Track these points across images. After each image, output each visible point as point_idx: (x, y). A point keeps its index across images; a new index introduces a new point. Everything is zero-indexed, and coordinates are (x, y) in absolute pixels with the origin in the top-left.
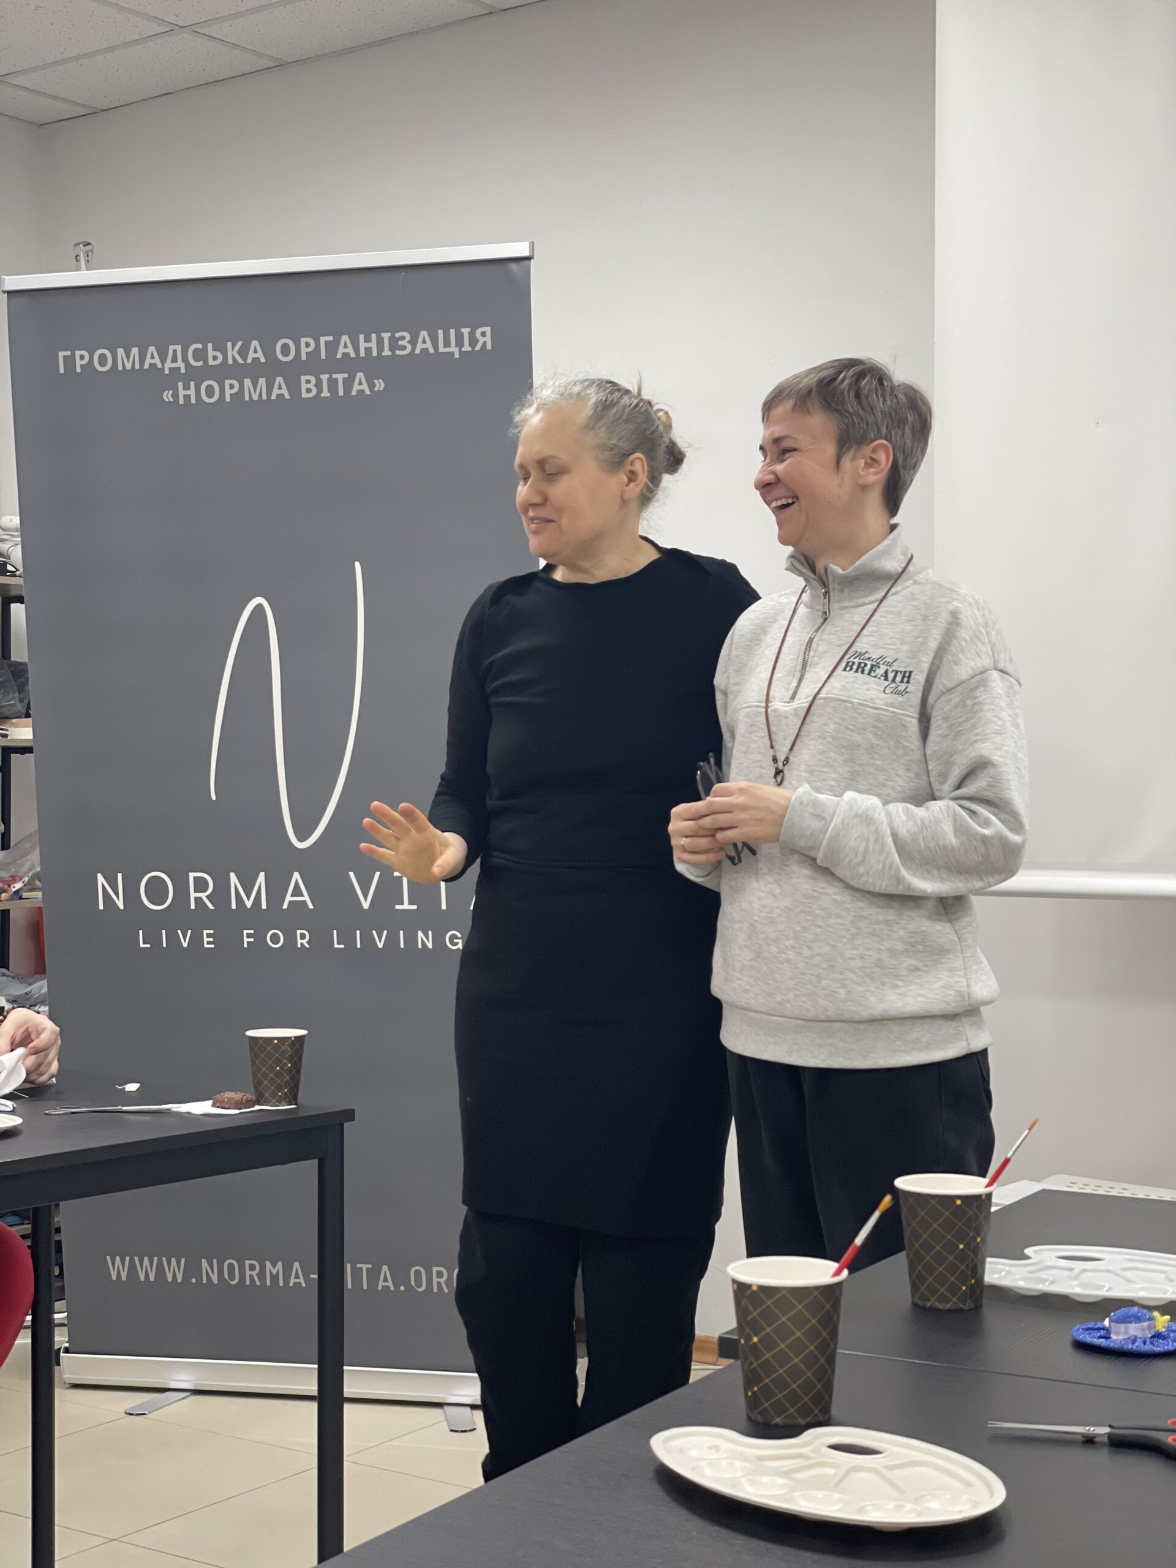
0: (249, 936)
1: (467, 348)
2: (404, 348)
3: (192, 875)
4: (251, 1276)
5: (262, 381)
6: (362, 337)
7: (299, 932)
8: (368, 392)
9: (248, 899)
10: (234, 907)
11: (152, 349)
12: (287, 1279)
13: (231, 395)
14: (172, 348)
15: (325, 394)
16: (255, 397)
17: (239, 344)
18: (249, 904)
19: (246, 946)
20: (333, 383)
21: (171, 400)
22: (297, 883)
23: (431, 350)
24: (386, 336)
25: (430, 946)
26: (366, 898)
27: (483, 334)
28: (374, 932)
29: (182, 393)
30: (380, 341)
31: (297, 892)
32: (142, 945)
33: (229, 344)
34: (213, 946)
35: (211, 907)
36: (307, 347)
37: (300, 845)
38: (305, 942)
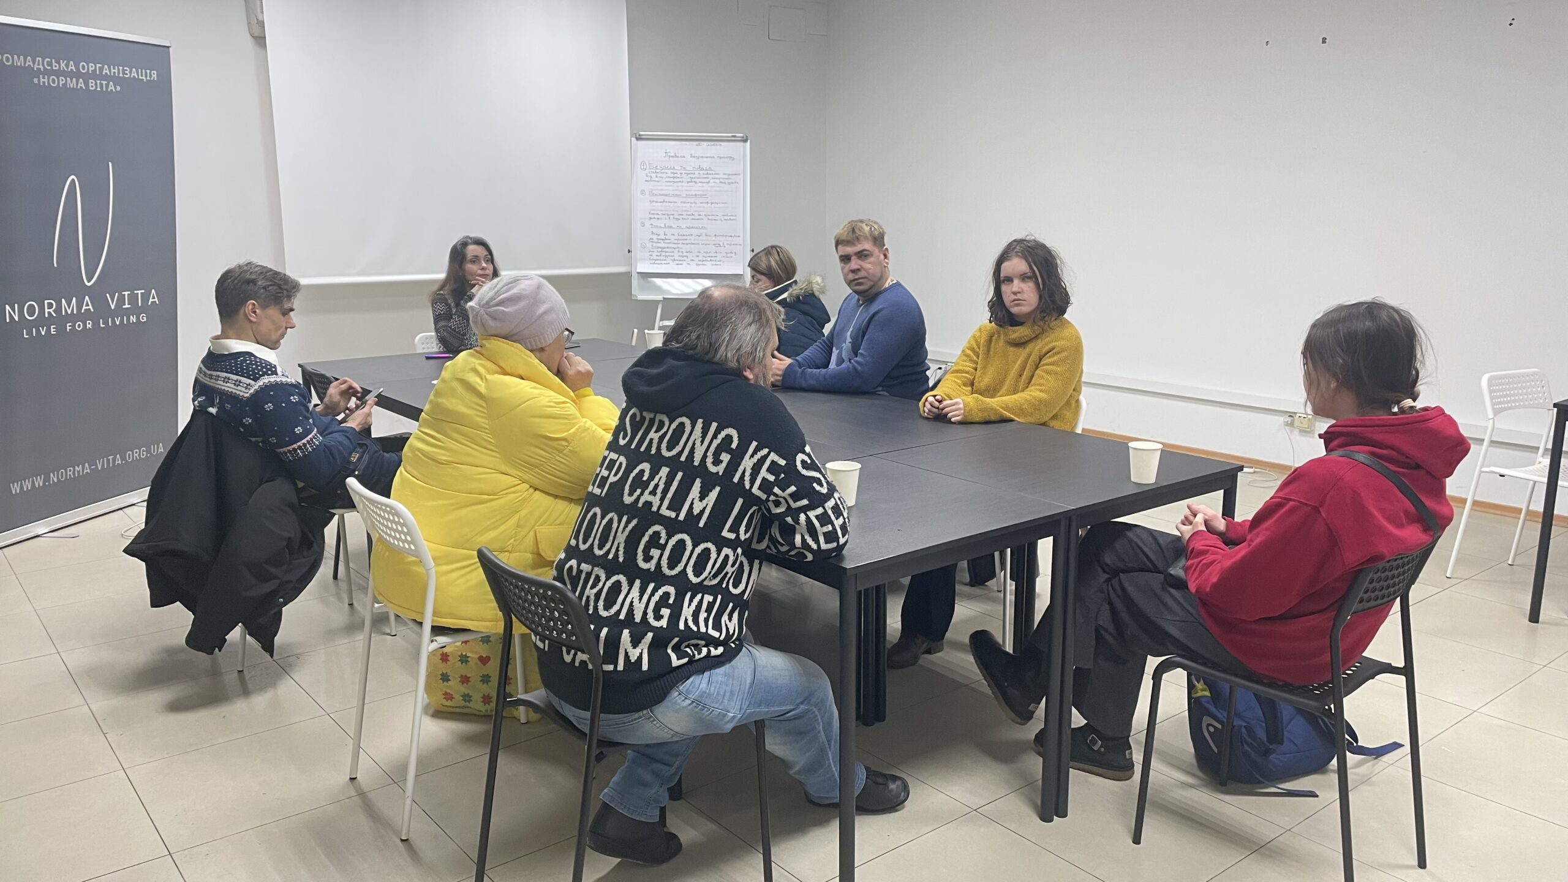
0: (70, 326)
1: (149, 78)
2: (127, 74)
3: (46, 302)
4: (70, 475)
5: (74, 80)
7: (88, 322)
8: (114, 90)
9: (69, 309)
10: (64, 314)
11: (29, 58)
12: (83, 471)
13: (63, 84)
14: (37, 59)
15: (99, 89)
16: (72, 87)
17: (65, 62)
18: (69, 312)
19: (68, 330)
20: (101, 85)
21: (37, 82)
22: (87, 301)
23: (137, 77)
24: (121, 68)
25: (135, 321)
26: (113, 303)
28: (116, 319)
29: (42, 80)
30: (119, 70)
31: (87, 305)
32: (25, 336)
33: (61, 61)
34: (55, 333)
35: (54, 315)
36: (90, 66)
37: (89, 284)
38: (90, 326)
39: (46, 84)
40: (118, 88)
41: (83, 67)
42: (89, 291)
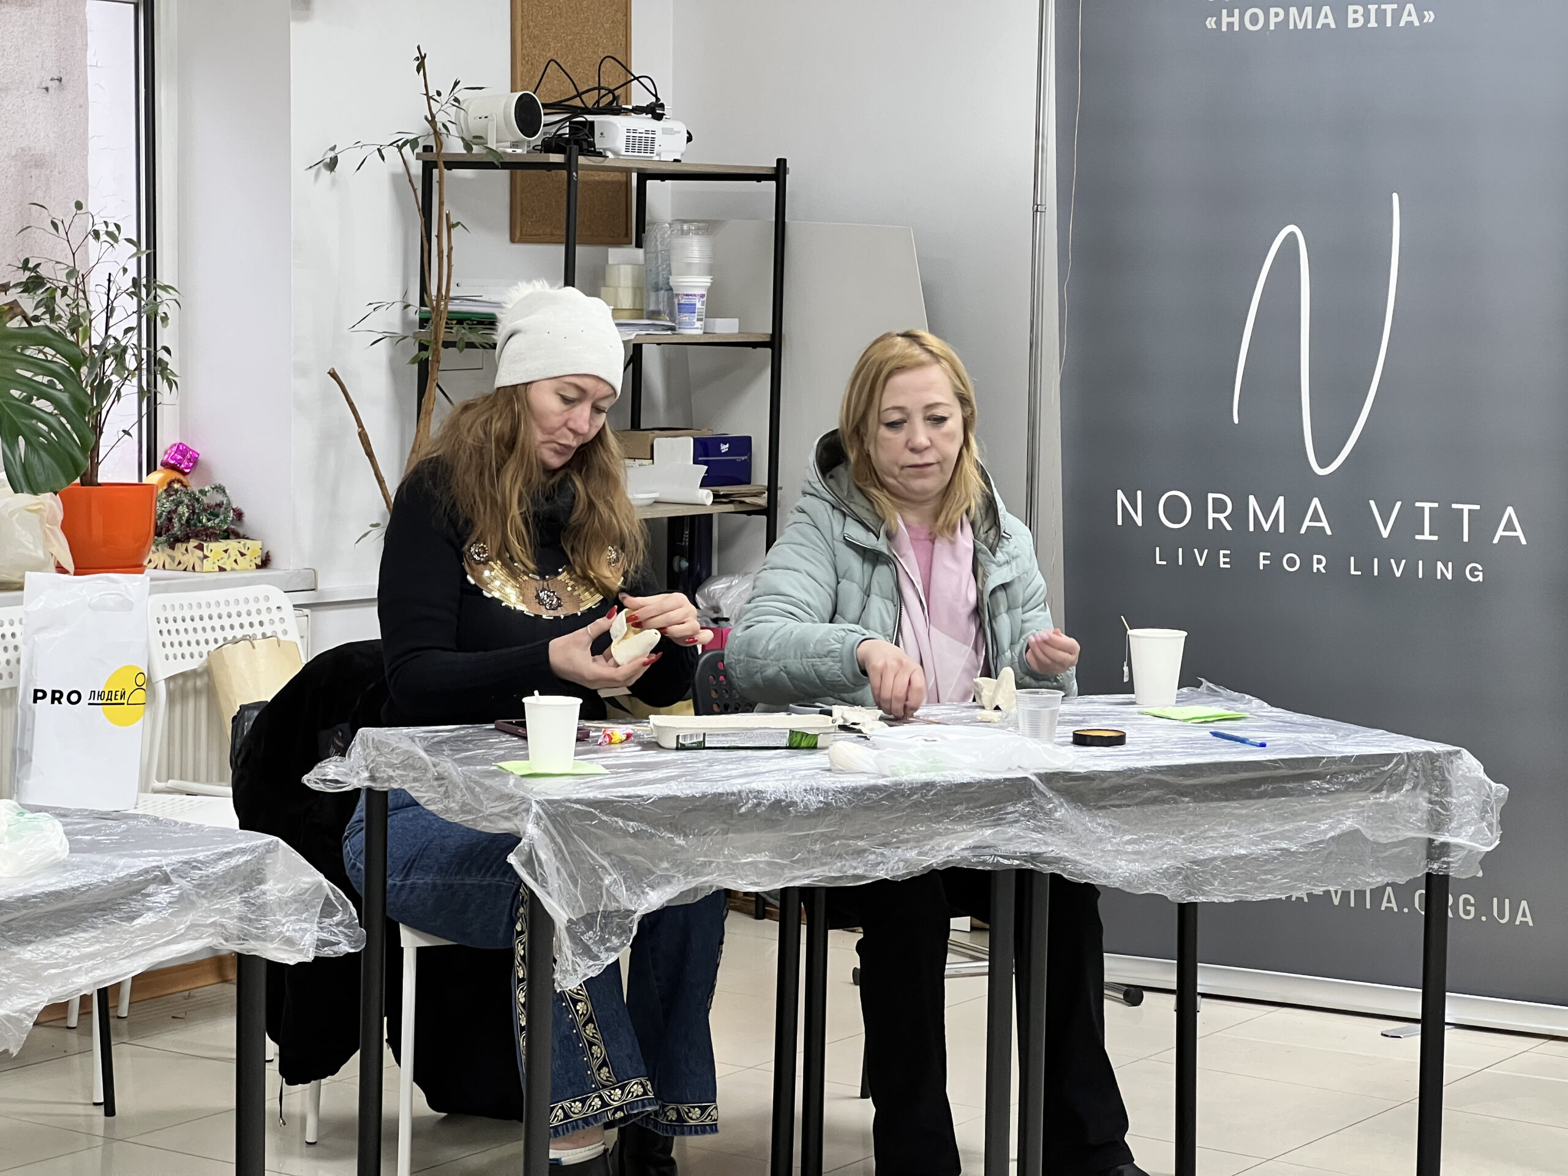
0: (1265, 558)
3: (1211, 496)
5: (1308, 10)
7: (1315, 557)
8: (1417, 23)
10: (1251, 529)
13: (1276, 23)
16: (1300, 26)
18: (1266, 527)
19: (1261, 567)
20: (1381, 15)
21: (1214, 27)
22: (1316, 508)
25: (1449, 576)
28: (1392, 561)
29: (1225, 20)
31: (1316, 517)
32: (1158, 562)
34: (1228, 566)
35: (1229, 528)
37: (1320, 472)
38: (1321, 567)
39: (1236, 28)
40: (1430, 17)
42: (1319, 487)
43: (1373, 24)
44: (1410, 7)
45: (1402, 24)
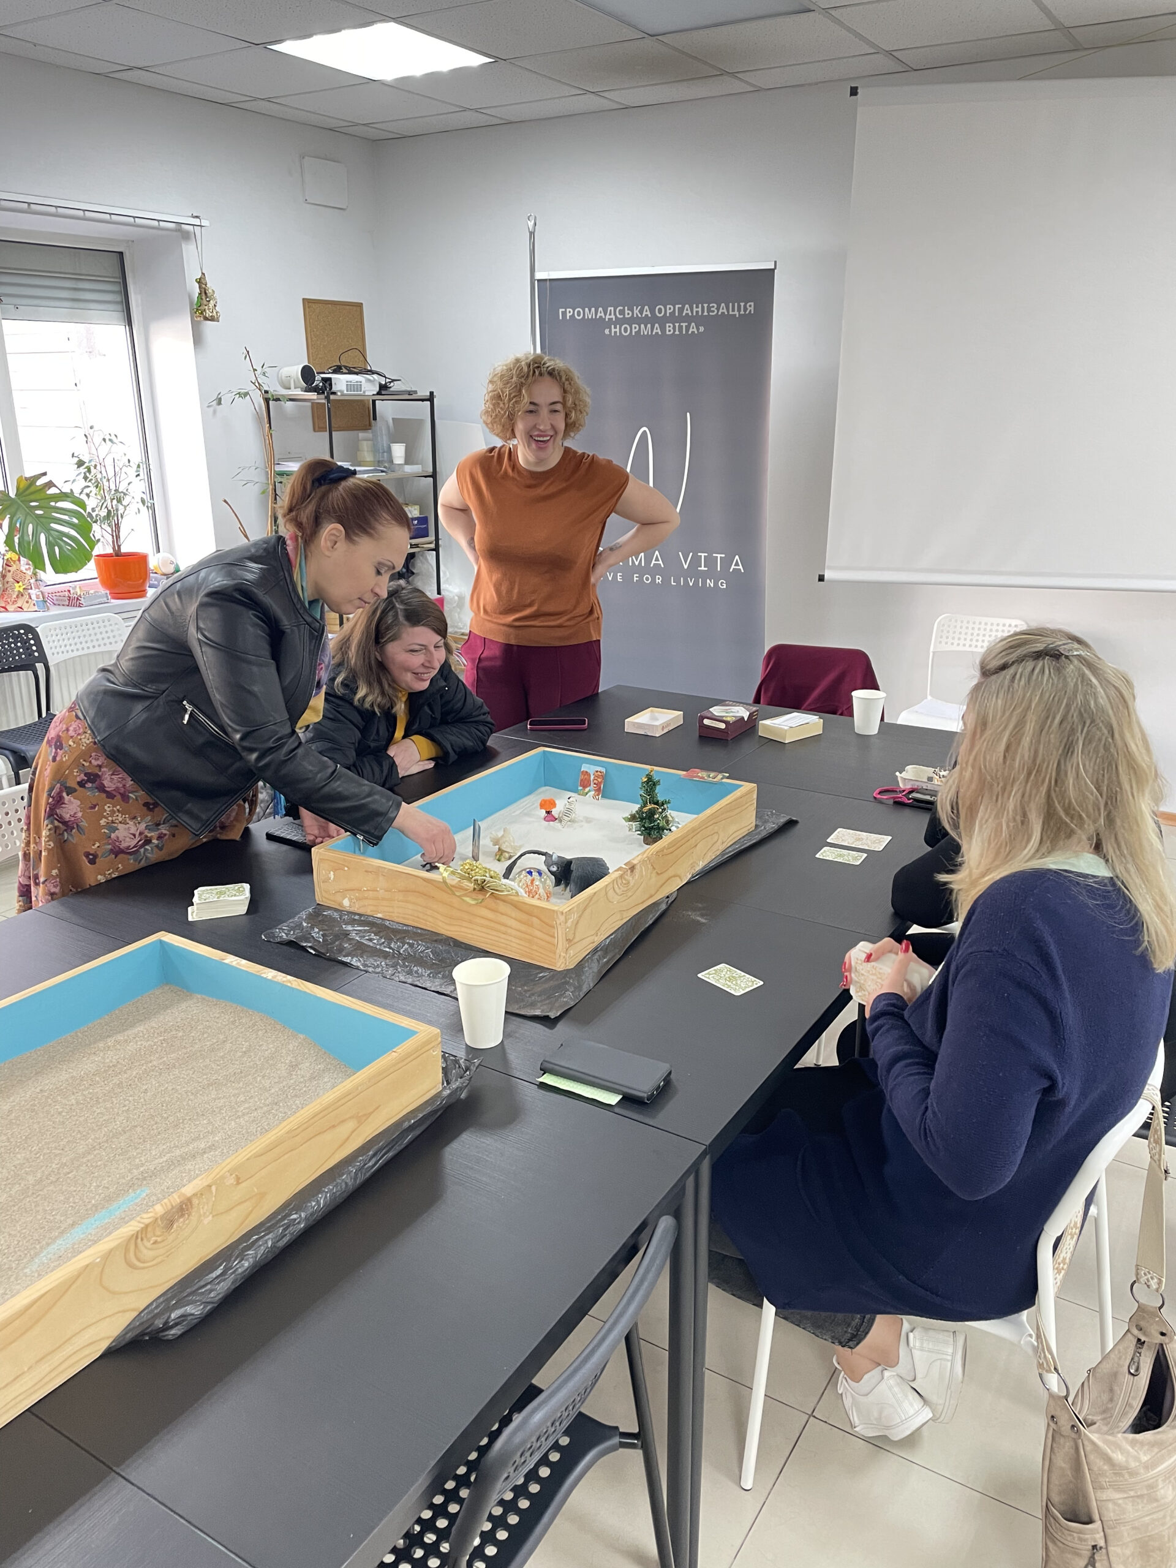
1: (742, 312)
2: (713, 311)
5: (649, 326)
6: (695, 305)
7: (657, 577)
8: (696, 332)
11: (599, 309)
13: (635, 332)
14: (609, 308)
16: (645, 334)
17: (640, 307)
19: (635, 581)
20: (681, 328)
21: (609, 333)
22: (657, 556)
23: (726, 313)
24: (706, 306)
26: (686, 563)
27: (750, 306)
29: (612, 330)
30: (703, 308)
31: (657, 560)
33: (635, 307)
36: (670, 308)
38: (659, 581)
40: (702, 329)
41: (660, 310)
43: (677, 333)
44: (693, 324)
45: (690, 333)
